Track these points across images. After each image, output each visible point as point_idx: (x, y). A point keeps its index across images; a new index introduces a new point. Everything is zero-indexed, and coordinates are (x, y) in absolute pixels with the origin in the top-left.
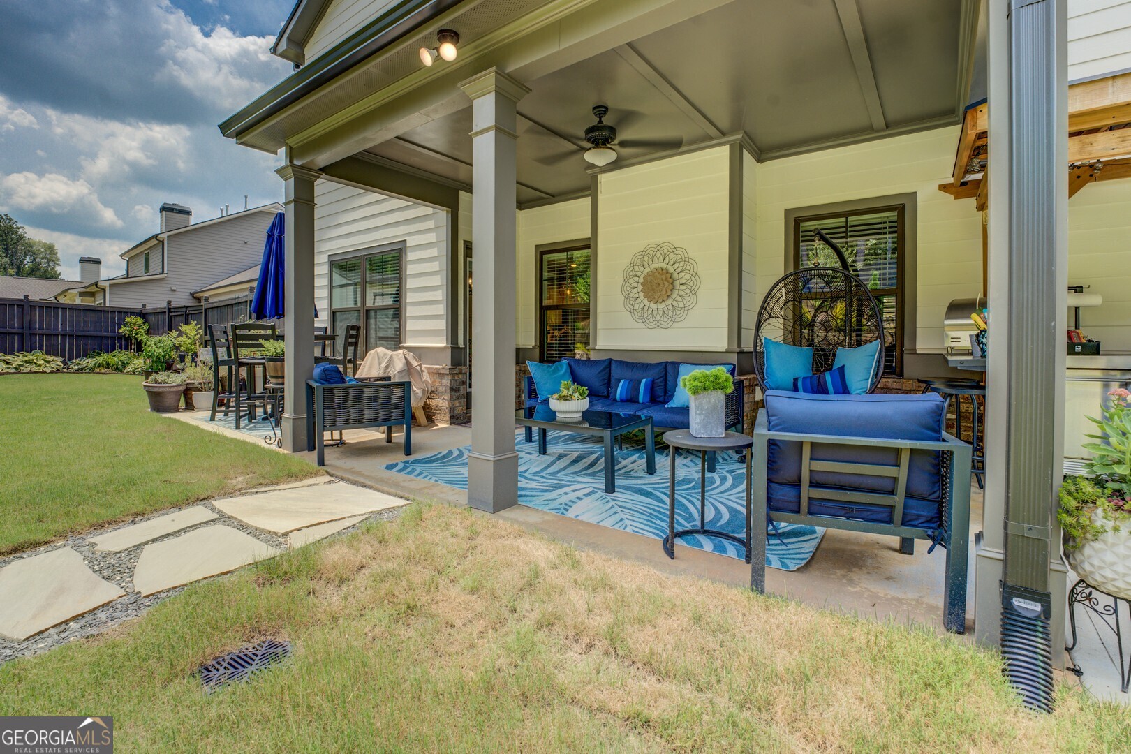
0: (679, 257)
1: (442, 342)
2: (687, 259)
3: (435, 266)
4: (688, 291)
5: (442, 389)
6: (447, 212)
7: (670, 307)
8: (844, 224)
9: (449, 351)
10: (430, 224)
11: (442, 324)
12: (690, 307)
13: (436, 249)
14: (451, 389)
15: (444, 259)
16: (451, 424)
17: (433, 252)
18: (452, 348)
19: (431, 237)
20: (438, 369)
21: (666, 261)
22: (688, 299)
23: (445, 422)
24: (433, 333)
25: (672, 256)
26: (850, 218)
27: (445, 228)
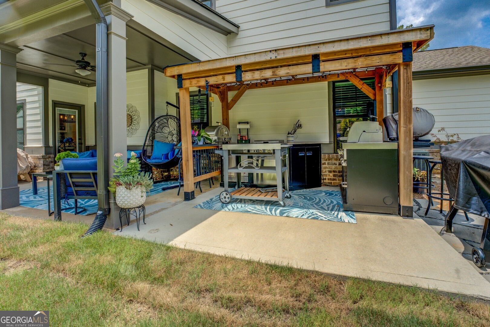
0: (134, 110)
1: (40, 145)
2: (136, 111)
3: (38, 111)
4: (136, 123)
5: (40, 165)
6: (42, 88)
7: (131, 129)
8: (192, 99)
9: (44, 149)
10: (36, 93)
11: (41, 137)
12: (137, 129)
13: (38, 104)
14: (44, 165)
15: (41, 108)
16: (44, 180)
17: (37, 105)
18: (45, 147)
19: (36, 98)
20: (38, 156)
21: (130, 111)
22: (136, 126)
23: (42, 179)
24: (37, 140)
25: (131, 109)
26: (194, 97)
27: (41, 94)
